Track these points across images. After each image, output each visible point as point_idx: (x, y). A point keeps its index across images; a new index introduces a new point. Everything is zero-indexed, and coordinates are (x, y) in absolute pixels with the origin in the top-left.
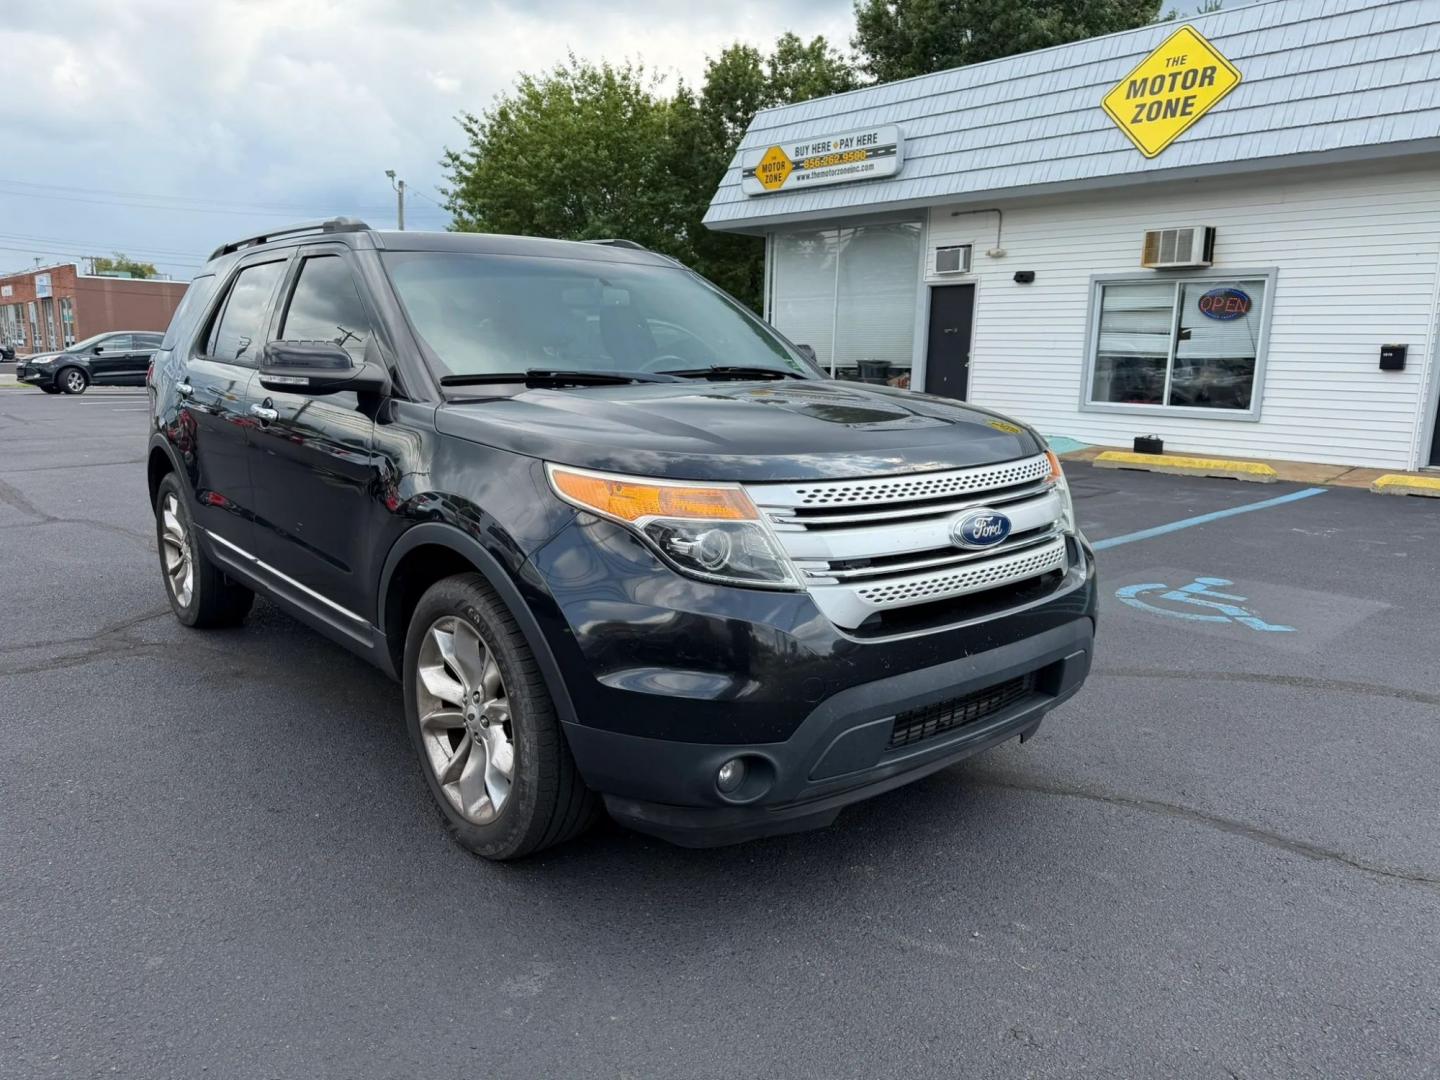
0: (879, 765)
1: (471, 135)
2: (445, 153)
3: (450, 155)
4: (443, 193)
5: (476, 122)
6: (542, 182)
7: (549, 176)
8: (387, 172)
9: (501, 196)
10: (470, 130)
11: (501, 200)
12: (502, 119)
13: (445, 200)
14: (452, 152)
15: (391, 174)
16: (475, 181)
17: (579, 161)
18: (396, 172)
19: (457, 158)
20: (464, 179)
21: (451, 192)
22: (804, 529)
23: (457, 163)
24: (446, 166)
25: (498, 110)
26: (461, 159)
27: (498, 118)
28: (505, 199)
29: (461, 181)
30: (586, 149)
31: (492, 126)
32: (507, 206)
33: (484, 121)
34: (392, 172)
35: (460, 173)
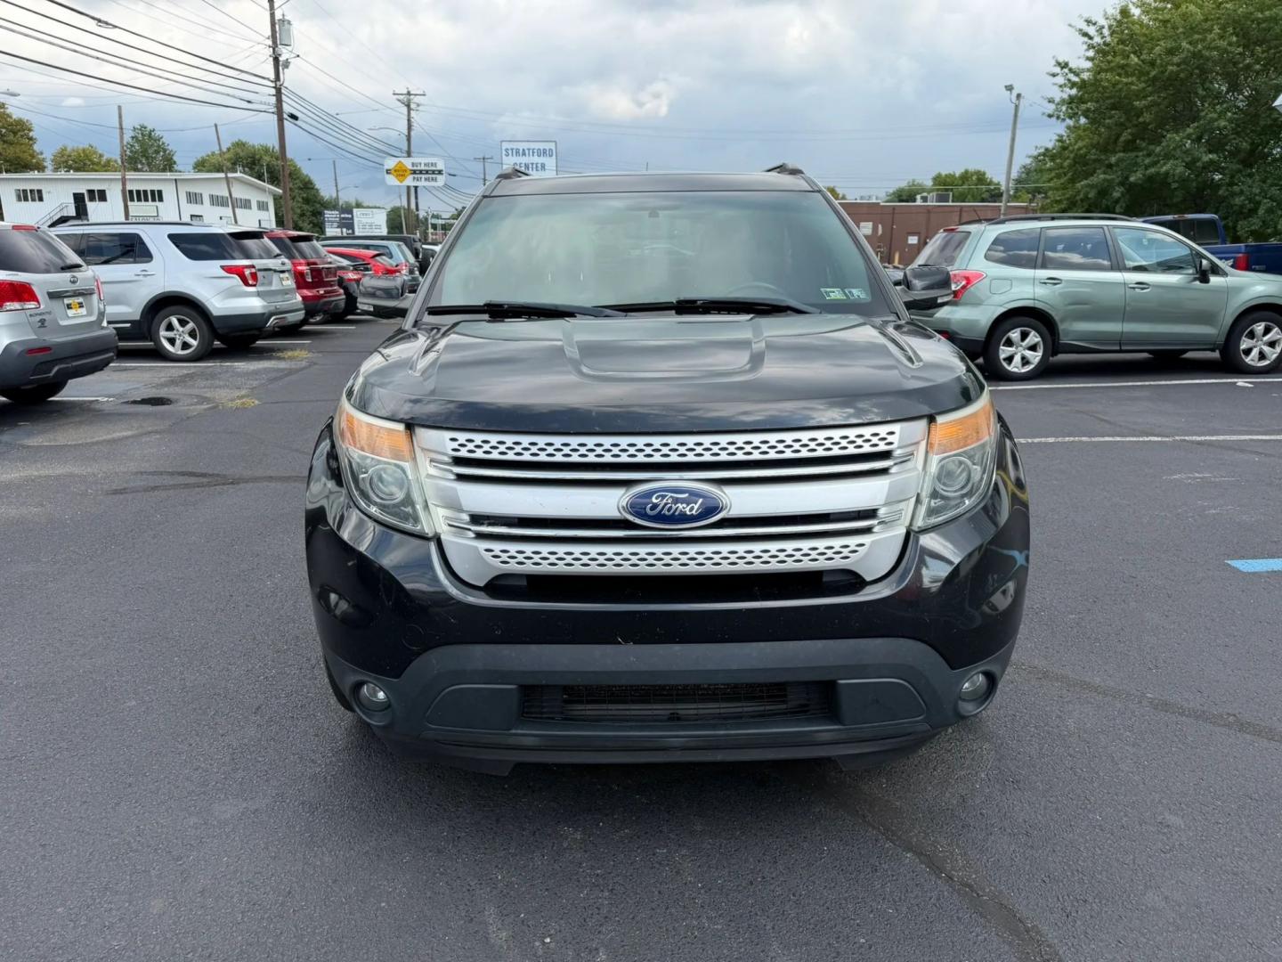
0: (513, 731)
1: (1086, 39)
2: (1054, 63)
3: (1059, 64)
4: (1050, 102)
5: (1095, 24)
6: (1155, 79)
7: (1163, 72)
8: (1006, 87)
9: (1108, 98)
10: (1086, 35)
11: (1109, 101)
12: (1123, 17)
13: (1051, 108)
14: (1061, 60)
15: (1010, 88)
16: (1082, 85)
17: (1200, 51)
18: (1015, 86)
19: (1066, 65)
20: (1073, 85)
21: (1057, 100)
22: (453, 477)
23: (1066, 70)
24: (1054, 75)
25: (1119, 7)
26: (1070, 65)
27: (1119, 17)
28: (1112, 101)
29: (1071, 88)
30: (1210, 37)
31: (1110, 27)
32: (1114, 107)
33: (1102, 22)
34: (1011, 86)
35: (1069, 80)
